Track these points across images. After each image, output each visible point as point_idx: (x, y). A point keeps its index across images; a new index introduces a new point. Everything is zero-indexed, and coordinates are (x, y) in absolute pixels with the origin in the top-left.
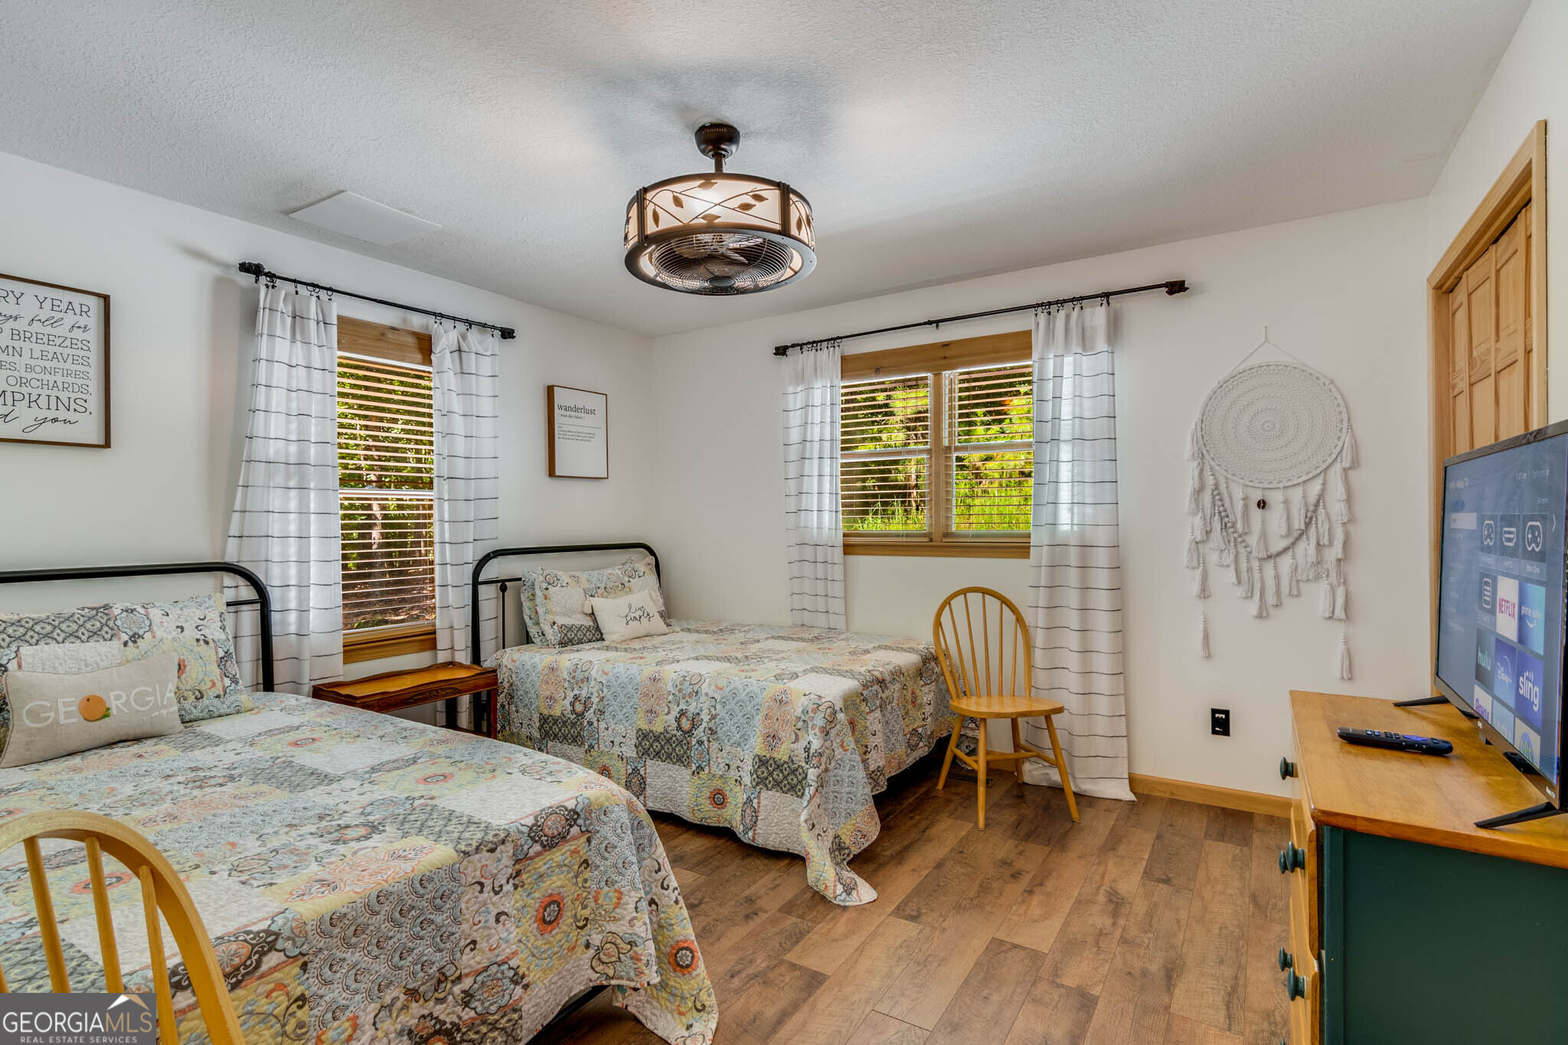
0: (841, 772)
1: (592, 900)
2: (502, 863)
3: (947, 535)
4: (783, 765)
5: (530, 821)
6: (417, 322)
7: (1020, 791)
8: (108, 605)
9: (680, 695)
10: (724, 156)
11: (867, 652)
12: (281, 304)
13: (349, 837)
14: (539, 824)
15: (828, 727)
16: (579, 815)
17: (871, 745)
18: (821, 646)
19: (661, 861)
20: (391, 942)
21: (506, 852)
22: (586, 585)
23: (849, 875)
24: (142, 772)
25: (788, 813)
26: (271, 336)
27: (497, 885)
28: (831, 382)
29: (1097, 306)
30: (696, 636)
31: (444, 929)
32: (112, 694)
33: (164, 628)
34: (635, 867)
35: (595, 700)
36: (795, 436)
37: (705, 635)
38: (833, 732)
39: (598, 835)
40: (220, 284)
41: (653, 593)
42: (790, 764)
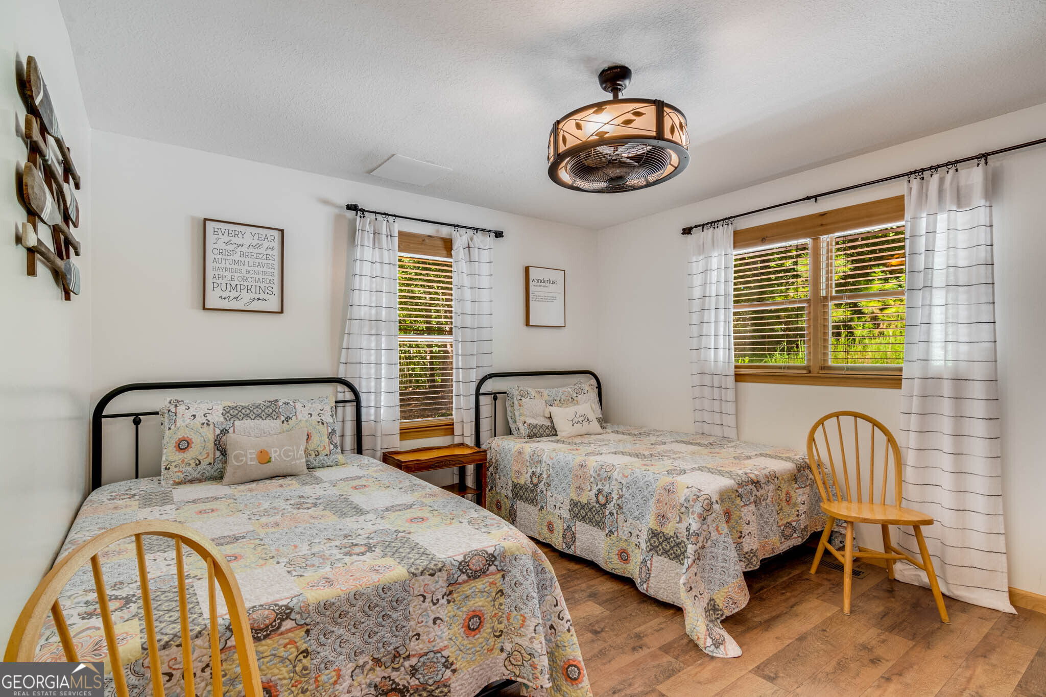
0: (716, 550)
1: (505, 619)
2: (439, 584)
3: (823, 368)
4: (670, 539)
5: (460, 558)
6: (445, 231)
7: (892, 586)
8: (276, 400)
9: (599, 478)
10: (620, 89)
11: (750, 458)
12: (368, 226)
13: (354, 552)
14: (466, 561)
15: (705, 515)
16: (496, 558)
17: (745, 532)
18: (713, 450)
19: (558, 599)
20: (363, 626)
21: (442, 578)
22: (547, 398)
23: (720, 631)
24: (277, 496)
25: (673, 575)
26: (362, 246)
27: (435, 599)
28: (725, 251)
29: (974, 166)
30: (621, 437)
31: (398, 623)
32: (273, 450)
33: (302, 414)
34: (536, 601)
35: (545, 476)
36: (697, 293)
37: (628, 437)
38: (709, 519)
39: (510, 574)
40: (338, 218)
41: (593, 405)
42: (675, 539)
